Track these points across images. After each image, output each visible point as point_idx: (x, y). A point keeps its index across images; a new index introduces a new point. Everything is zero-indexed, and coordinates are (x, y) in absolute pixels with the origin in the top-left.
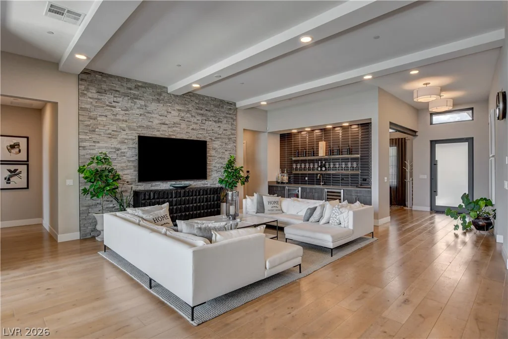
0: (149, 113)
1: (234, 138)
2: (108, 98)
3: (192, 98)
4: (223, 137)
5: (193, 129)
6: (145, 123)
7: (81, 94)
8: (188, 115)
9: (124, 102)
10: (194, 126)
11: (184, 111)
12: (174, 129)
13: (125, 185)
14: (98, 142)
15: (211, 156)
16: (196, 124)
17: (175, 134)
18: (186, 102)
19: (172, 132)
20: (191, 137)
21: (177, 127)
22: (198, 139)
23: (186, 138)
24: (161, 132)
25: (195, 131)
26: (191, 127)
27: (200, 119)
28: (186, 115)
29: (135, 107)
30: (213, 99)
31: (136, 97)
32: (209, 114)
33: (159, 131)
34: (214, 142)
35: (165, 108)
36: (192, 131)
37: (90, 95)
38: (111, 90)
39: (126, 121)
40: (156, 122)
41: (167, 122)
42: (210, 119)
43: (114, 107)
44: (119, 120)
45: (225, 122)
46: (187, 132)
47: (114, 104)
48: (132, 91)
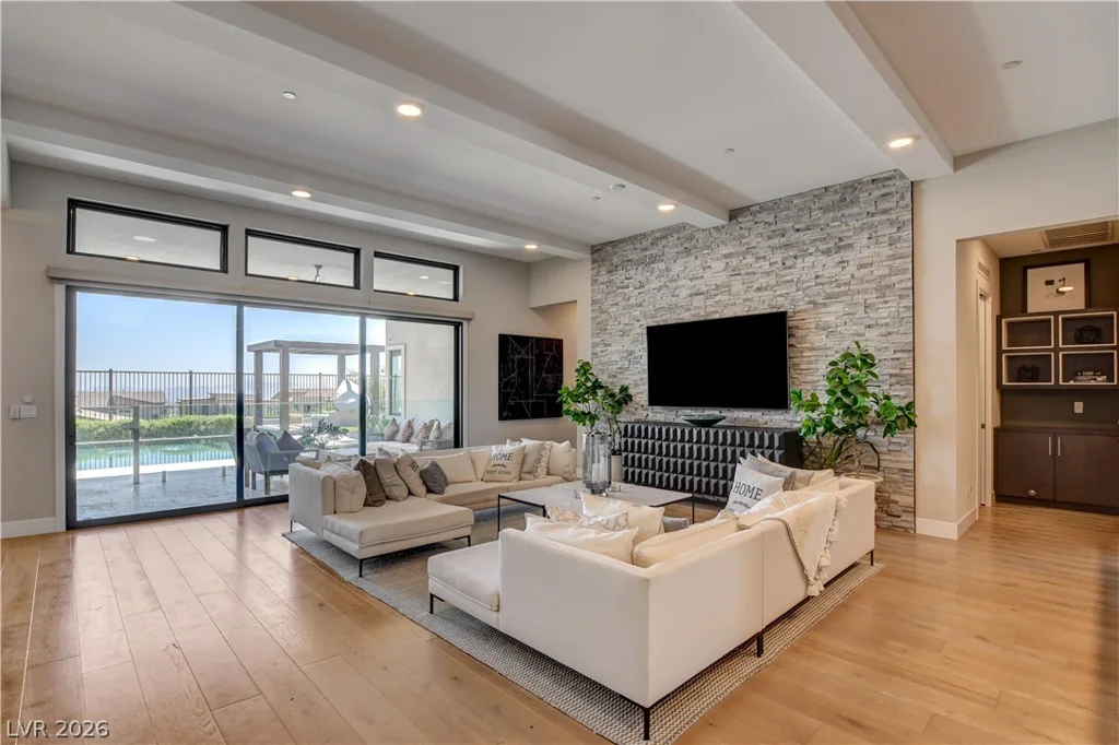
0: (671, 281)
1: (900, 282)
2: (620, 276)
3: (759, 216)
4: (860, 287)
5: (759, 289)
6: (668, 300)
7: (594, 282)
8: (750, 259)
9: (638, 275)
10: (763, 281)
11: (736, 254)
12: (717, 298)
13: (640, 411)
14: (610, 345)
15: (814, 349)
16: (768, 273)
17: (719, 309)
18: (743, 232)
19: (712, 306)
20: (755, 309)
21: (722, 293)
22: (775, 310)
23: (745, 314)
24: (693, 312)
25: (766, 293)
26: (756, 285)
27: (779, 260)
28: (744, 262)
29: (653, 278)
30: (816, 193)
31: (654, 259)
32: (807, 237)
33: (689, 310)
34: (824, 310)
35: (698, 262)
36: (760, 294)
37: (601, 279)
38: (623, 262)
39: (641, 305)
40: (685, 292)
41: (704, 289)
42: (812, 250)
43: (628, 287)
44: (632, 306)
45: (865, 241)
46: (745, 300)
47: (626, 282)
48: (648, 252)
